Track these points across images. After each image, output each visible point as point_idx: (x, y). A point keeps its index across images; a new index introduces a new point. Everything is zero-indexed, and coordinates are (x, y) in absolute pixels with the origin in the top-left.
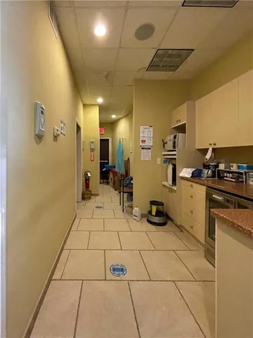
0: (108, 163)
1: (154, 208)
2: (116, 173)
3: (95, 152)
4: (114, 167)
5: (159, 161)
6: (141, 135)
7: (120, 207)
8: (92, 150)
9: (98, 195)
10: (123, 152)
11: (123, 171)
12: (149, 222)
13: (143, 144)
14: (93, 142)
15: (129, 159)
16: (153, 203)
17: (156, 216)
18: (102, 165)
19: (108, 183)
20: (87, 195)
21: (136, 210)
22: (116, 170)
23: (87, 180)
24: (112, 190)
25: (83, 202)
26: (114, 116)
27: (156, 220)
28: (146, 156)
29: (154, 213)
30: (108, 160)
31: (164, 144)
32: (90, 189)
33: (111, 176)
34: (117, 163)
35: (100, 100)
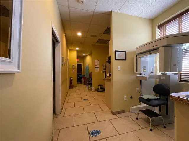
0: (81, 74)
1: (100, 87)
2: (85, 78)
3: (75, 69)
4: (84, 76)
5: (102, 72)
6: (95, 63)
7: (87, 89)
8: (73, 69)
9: (76, 87)
10: (88, 69)
11: (88, 77)
12: (98, 91)
13: (96, 66)
14: (74, 65)
15: (91, 72)
16: (99, 85)
17: (100, 89)
18: (78, 75)
19: (81, 83)
20: (71, 86)
21: (93, 88)
22: (85, 77)
23: (71, 81)
24: (84, 85)
25: (70, 89)
26: (84, 54)
27: (100, 90)
28: (97, 70)
29: (99, 88)
30: (81, 73)
31: (103, 66)
32: (73, 84)
33: (83, 79)
34: (86, 74)
35: (77, 49)
